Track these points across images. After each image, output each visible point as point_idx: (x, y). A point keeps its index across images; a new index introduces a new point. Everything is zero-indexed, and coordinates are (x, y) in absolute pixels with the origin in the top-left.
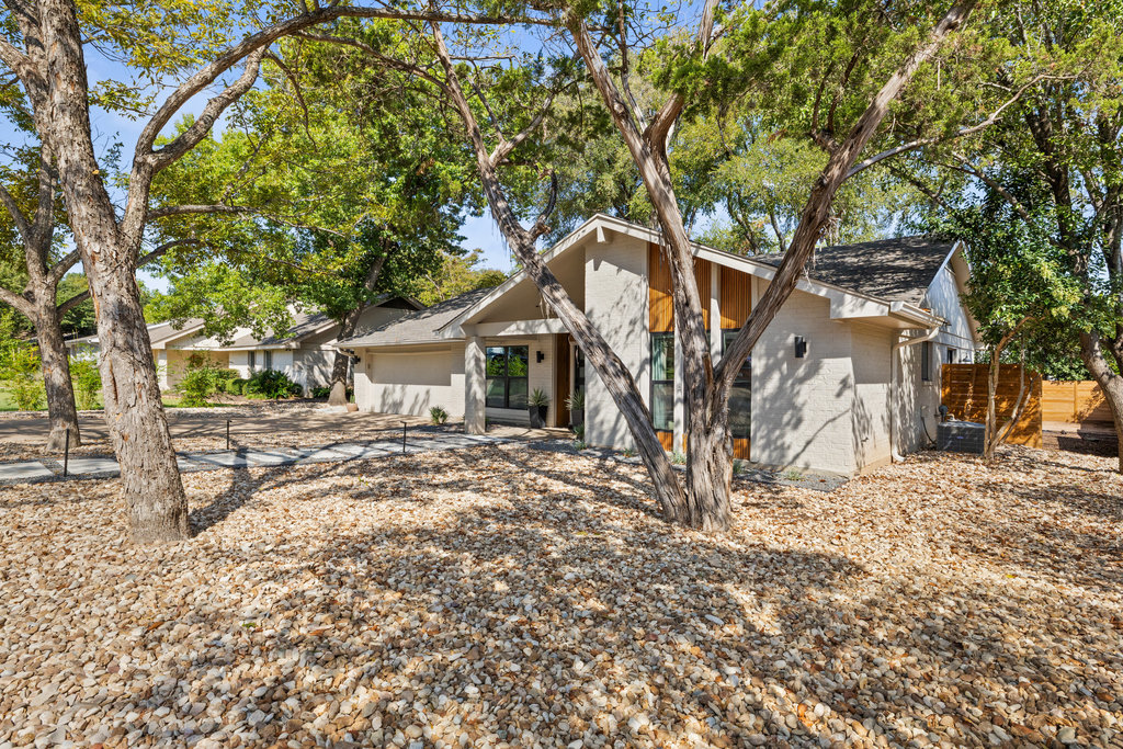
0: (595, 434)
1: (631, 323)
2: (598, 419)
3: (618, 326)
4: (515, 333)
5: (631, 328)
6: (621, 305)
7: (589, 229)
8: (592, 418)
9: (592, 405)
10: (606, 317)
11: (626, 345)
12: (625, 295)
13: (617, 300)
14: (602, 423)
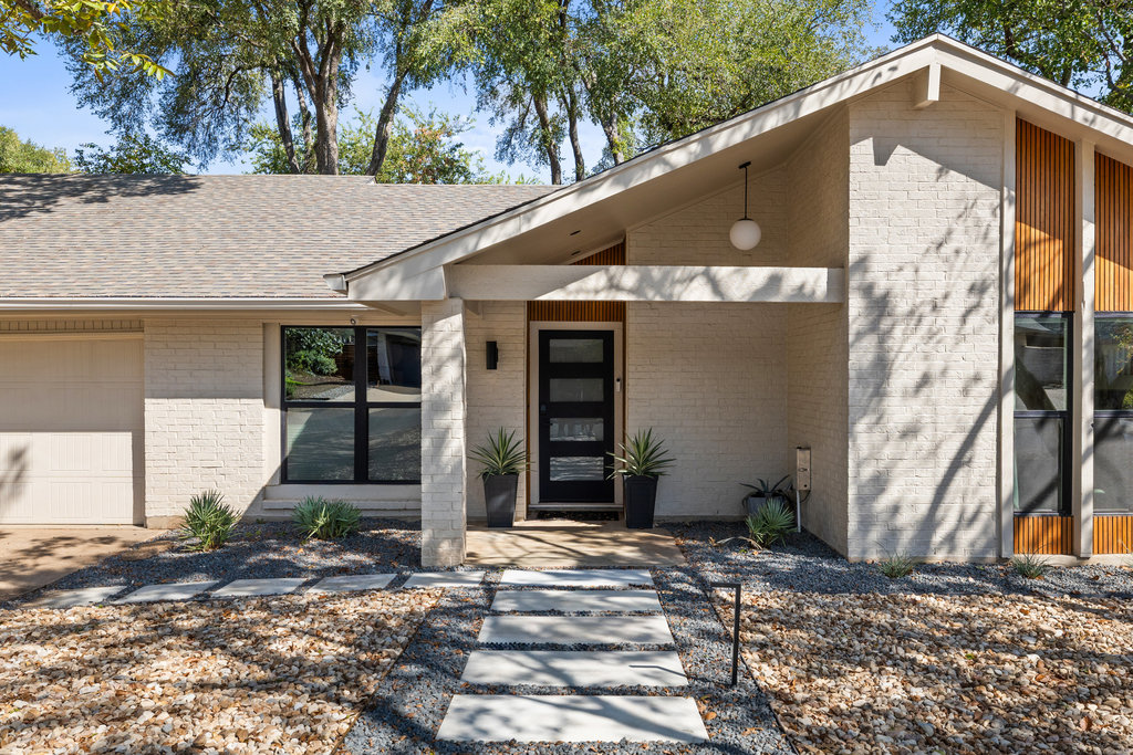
0: (875, 535)
1: (972, 289)
2: (883, 503)
3: (939, 293)
4: (602, 297)
5: (973, 300)
6: (947, 250)
7: (908, 66)
8: (865, 500)
9: (868, 472)
10: (908, 273)
11: (961, 337)
12: (959, 228)
13: (938, 236)
14: (895, 509)
